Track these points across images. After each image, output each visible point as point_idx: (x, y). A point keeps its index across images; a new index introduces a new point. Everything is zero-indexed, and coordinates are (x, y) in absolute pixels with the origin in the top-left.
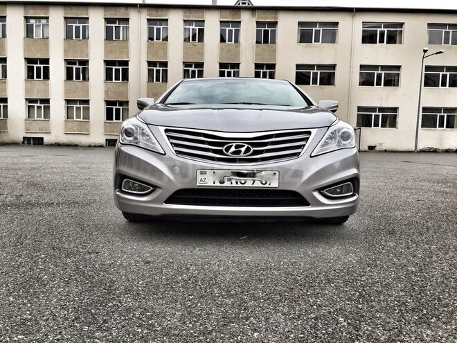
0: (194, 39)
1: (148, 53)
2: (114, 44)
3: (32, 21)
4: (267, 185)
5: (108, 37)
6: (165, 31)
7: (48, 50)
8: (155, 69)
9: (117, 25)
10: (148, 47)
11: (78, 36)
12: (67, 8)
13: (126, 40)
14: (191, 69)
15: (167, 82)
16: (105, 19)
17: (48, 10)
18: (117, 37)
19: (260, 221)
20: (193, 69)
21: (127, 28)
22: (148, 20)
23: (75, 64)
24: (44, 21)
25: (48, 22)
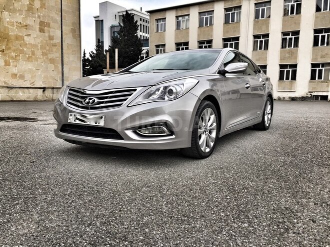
0: (292, 13)
1: (254, 29)
2: (230, 26)
3: (180, 19)
4: (97, 124)
5: (227, 22)
6: (268, 10)
7: (188, 36)
8: (259, 40)
9: (233, 12)
10: (254, 25)
11: (206, 24)
12: (201, 6)
13: (239, 21)
14: (288, 37)
15: (268, 49)
16: (225, 9)
17: (189, 9)
18: (233, 21)
19: (102, 147)
20: (290, 36)
21: (240, 12)
22: (255, 4)
23: (204, 43)
24: (187, 17)
25: (189, 18)
